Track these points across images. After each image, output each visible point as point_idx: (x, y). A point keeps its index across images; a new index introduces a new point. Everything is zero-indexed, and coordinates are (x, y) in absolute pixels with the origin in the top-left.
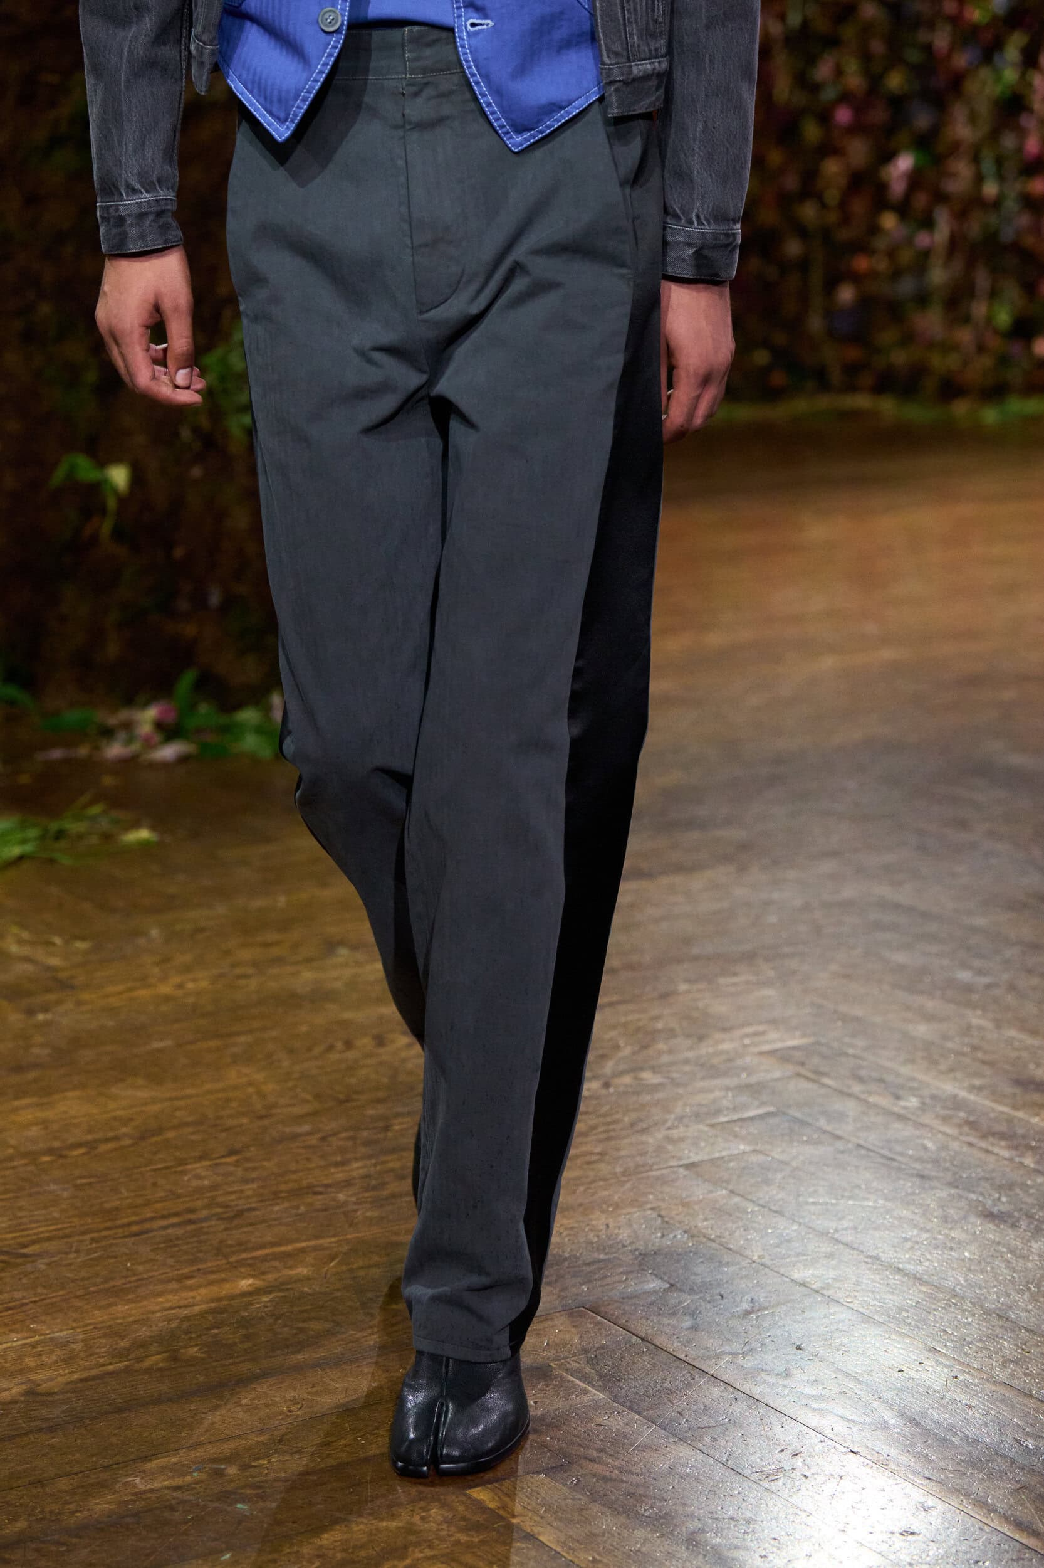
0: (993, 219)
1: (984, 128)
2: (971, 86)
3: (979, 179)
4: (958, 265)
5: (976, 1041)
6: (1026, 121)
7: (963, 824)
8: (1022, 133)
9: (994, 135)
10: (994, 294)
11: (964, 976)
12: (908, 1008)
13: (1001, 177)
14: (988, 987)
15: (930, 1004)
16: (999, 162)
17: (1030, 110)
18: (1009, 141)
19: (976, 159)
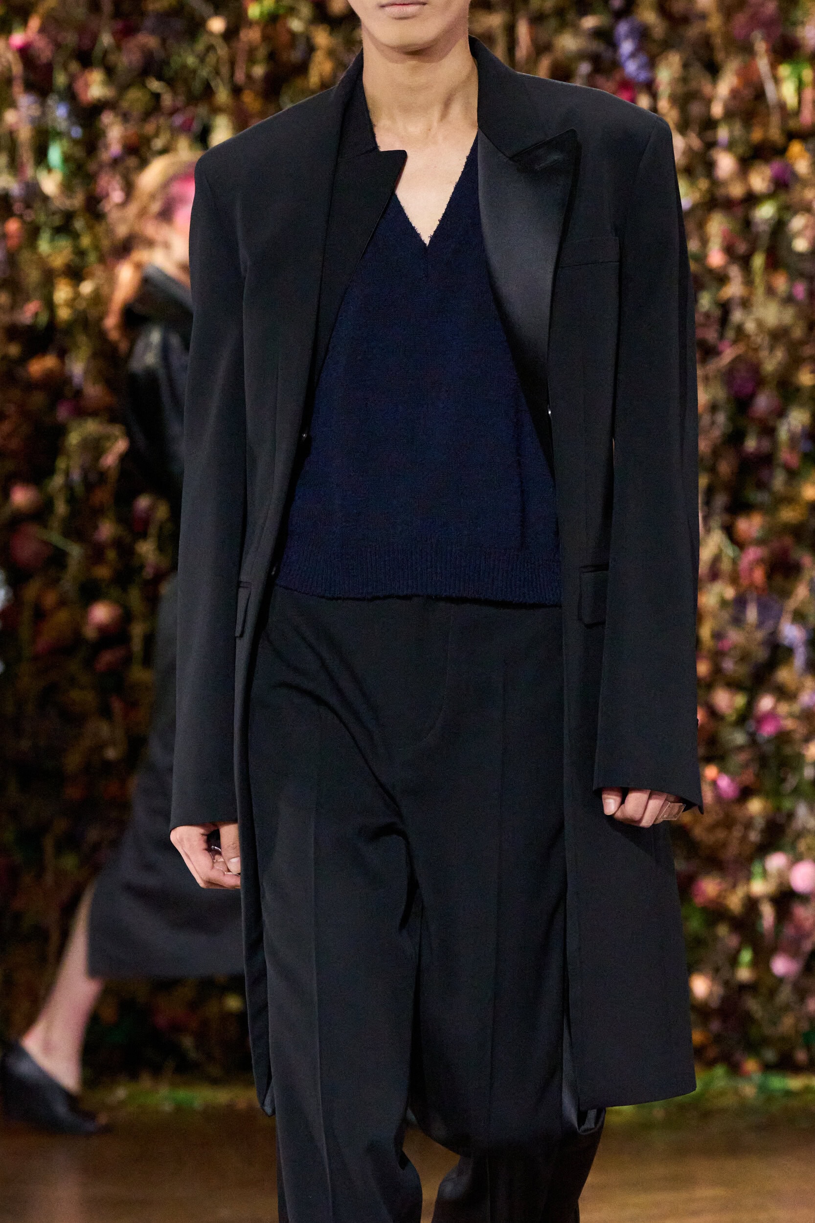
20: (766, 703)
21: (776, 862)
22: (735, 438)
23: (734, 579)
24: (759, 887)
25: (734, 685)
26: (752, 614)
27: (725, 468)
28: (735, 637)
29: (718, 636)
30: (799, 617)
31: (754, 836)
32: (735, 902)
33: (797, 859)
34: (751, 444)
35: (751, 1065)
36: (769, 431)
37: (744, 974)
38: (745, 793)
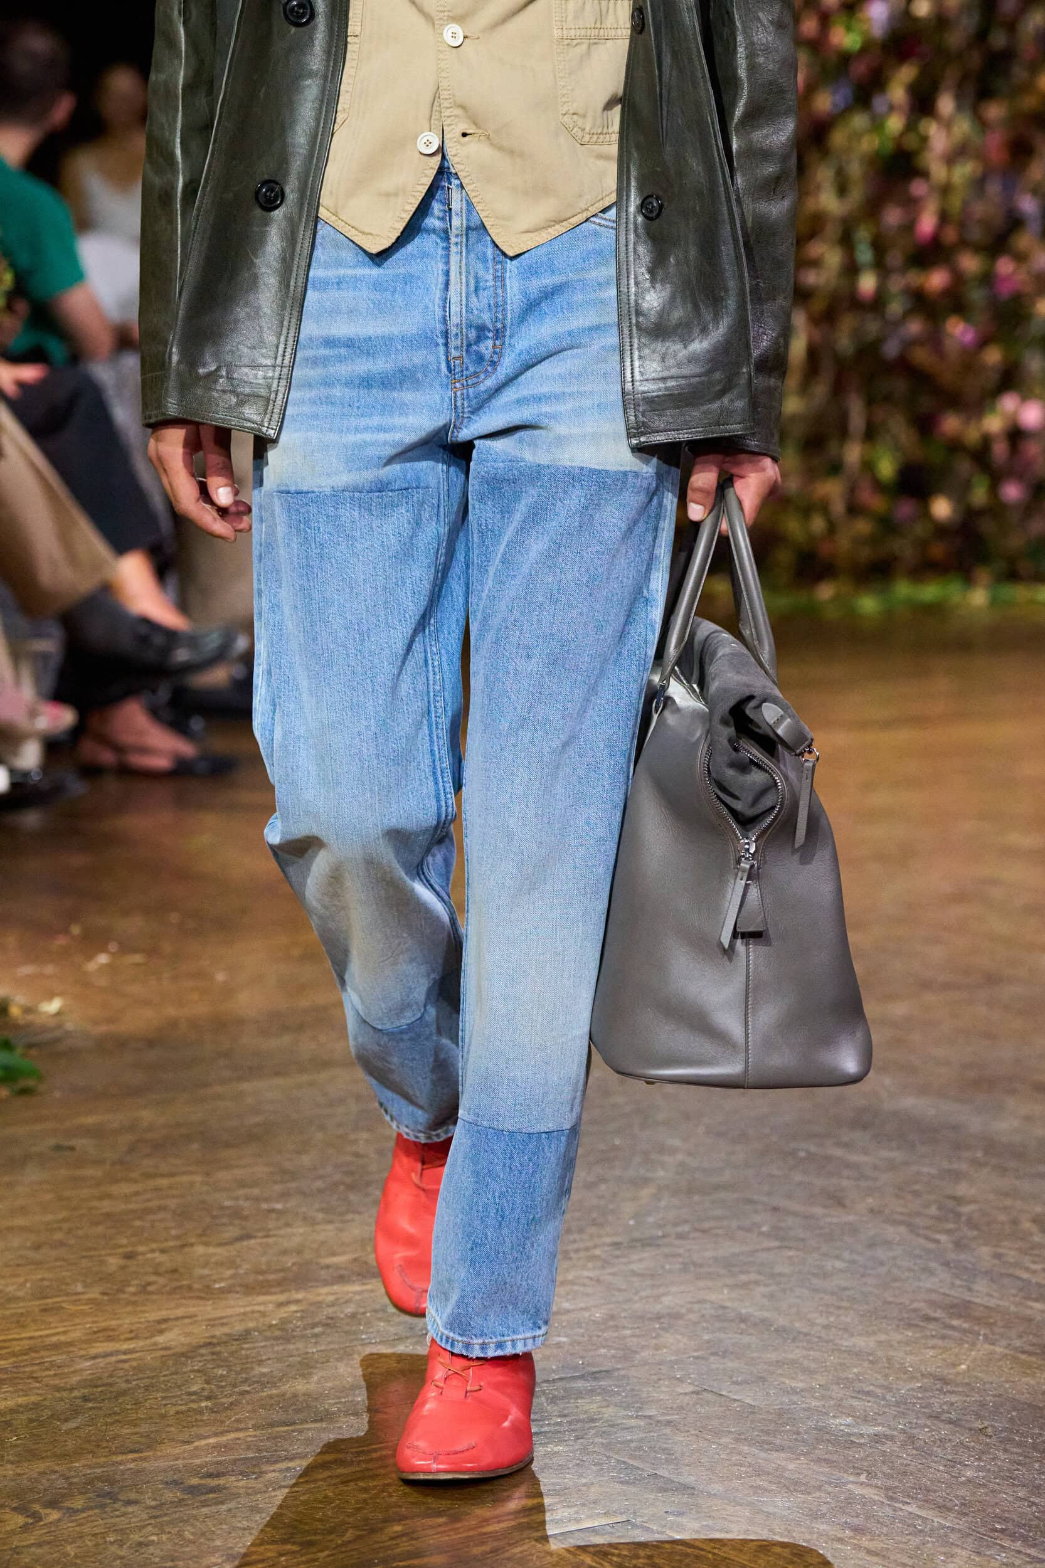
0: (873, 327)
1: (857, 195)
2: (838, 138)
3: (852, 269)
4: (821, 390)
5: (859, 1521)
6: (918, 188)
7: (837, 1200)
8: (912, 205)
9: (873, 208)
10: (871, 434)
11: (841, 1423)
12: (760, 1472)
13: (880, 266)
14: (877, 1439)
15: (792, 1466)
16: (879, 247)
17: (924, 174)
18: (893, 216)
19: (846, 241)
20: (1005, 266)
21: (1009, 403)
22: (981, 36)
23: (980, 156)
24: (994, 424)
25: (978, 248)
26: (994, 188)
27: (975, 60)
28: (979, 209)
29: (965, 204)
30: (1035, 192)
31: (991, 379)
32: (972, 436)
33: (1025, 398)
34: (998, 40)
35: (983, 575)
36: (1011, 27)
37: (979, 495)
38: (984, 342)
